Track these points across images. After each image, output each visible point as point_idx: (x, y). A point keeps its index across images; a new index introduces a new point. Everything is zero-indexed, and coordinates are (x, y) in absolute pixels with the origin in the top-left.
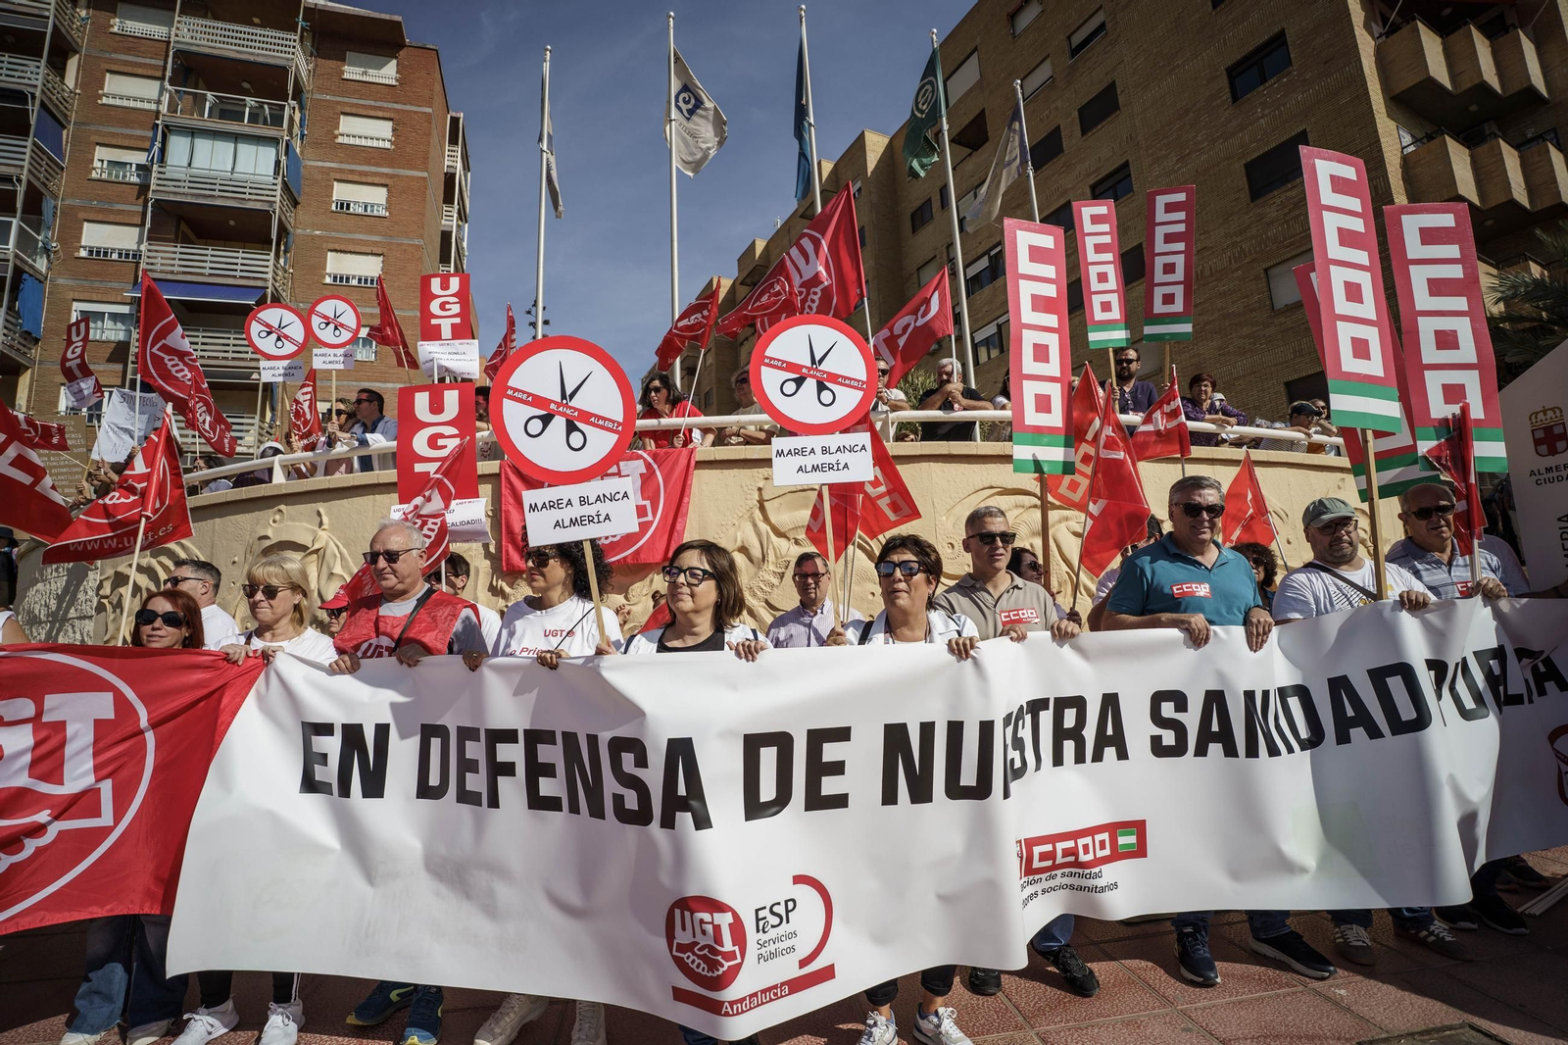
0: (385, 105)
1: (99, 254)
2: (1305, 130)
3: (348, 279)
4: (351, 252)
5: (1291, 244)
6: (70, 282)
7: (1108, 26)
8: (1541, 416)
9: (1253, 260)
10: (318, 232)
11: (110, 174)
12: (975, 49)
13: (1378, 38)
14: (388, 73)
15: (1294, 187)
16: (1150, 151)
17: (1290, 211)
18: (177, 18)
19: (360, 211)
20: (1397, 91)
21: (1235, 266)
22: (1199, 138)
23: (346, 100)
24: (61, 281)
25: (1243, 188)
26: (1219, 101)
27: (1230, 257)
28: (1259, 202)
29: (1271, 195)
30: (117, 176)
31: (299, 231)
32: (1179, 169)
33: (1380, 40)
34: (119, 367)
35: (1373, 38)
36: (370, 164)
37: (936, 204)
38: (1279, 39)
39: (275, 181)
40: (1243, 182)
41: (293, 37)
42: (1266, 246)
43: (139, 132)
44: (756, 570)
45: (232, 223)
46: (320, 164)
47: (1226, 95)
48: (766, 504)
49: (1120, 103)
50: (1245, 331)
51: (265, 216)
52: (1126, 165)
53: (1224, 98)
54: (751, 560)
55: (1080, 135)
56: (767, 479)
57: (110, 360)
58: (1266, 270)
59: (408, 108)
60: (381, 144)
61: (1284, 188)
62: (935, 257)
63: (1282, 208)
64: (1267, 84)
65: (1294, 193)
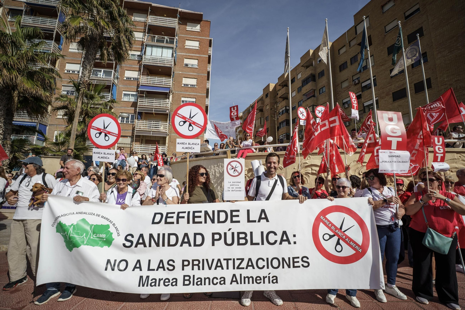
0: (197, 37)
1: (129, 79)
3: (188, 85)
4: (189, 78)
6: (122, 86)
10: (180, 72)
11: (131, 58)
12: (368, 16)
14: (198, 28)
18: (149, 16)
19: (191, 67)
23: (187, 36)
24: (120, 86)
30: (133, 58)
31: (176, 72)
32: (449, 55)
34: (133, 108)
36: (193, 54)
39: (172, 59)
41: (176, 20)
43: (138, 47)
45: (160, 70)
46: (181, 54)
49: (424, 34)
51: (170, 68)
57: (131, 107)
59: (203, 38)
60: (196, 48)
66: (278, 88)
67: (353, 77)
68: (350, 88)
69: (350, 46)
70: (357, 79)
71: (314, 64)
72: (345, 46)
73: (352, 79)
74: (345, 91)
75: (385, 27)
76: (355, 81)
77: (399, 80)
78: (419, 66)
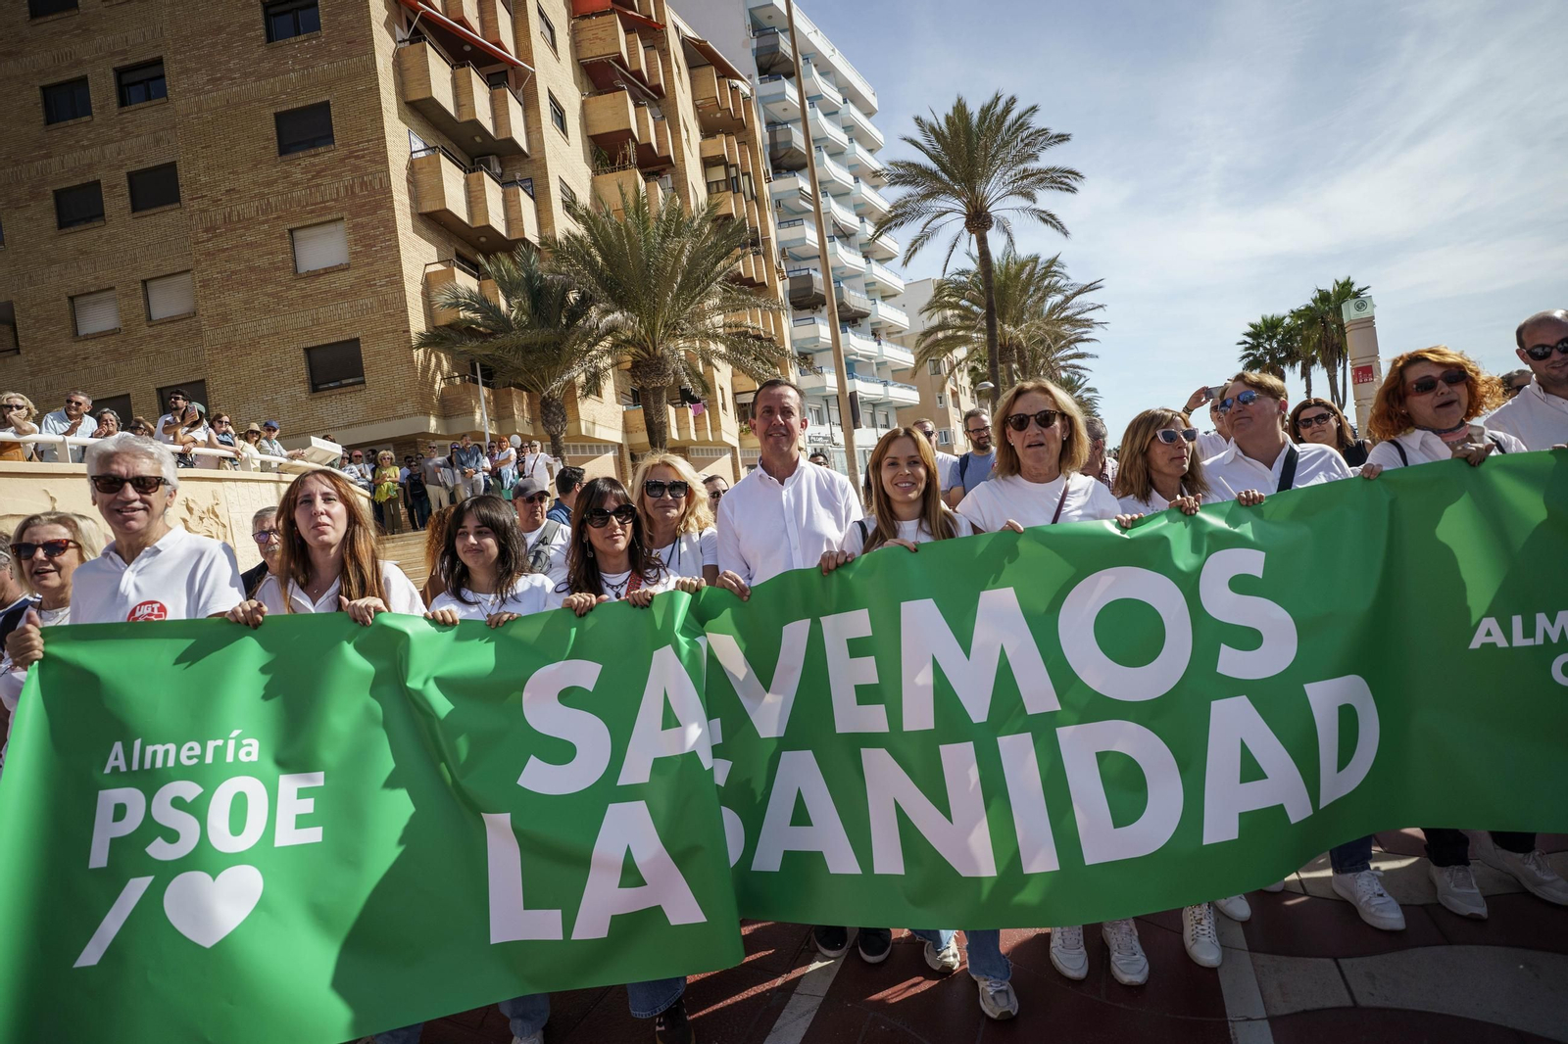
5: (312, 212)
9: (278, 218)
13: (400, 42)
15: (318, 155)
16: (178, 57)
17: (313, 177)
20: (410, 97)
21: (262, 218)
22: (231, 66)
25: (272, 139)
26: (253, 34)
27: (257, 207)
28: (286, 157)
29: (296, 155)
33: (402, 45)
35: (394, 39)
40: (271, 130)
42: (290, 205)
47: (261, 30)
50: (270, 289)
52: (160, 61)
53: (259, 32)
58: (291, 231)
61: (308, 153)
63: (306, 173)
64: (299, 38)
65: (316, 160)
77: (77, 142)
78: (141, 105)
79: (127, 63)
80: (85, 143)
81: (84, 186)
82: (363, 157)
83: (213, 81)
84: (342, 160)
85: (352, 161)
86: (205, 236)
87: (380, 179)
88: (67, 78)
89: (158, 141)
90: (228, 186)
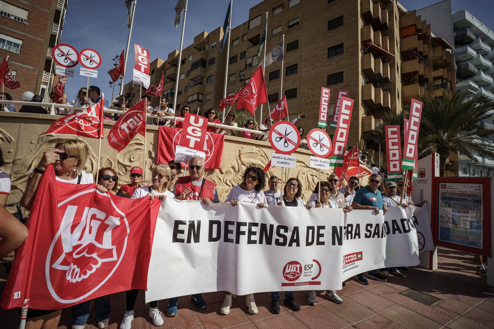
2: (343, 71)
3: (9, 15)
7: (300, 23)
8: (421, 169)
12: (261, 15)
15: (338, 85)
16: (304, 63)
17: (336, 91)
20: (364, 69)
22: (318, 64)
25: (326, 82)
26: (324, 56)
29: (332, 86)
32: (311, 71)
33: (363, 55)
35: (362, 53)
37: (239, 58)
38: (341, 45)
40: (326, 80)
44: (236, 174)
47: (326, 55)
48: (241, 155)
49: (299, 47)
52: (297, 65)
53: (326, 56)
54: (235, 171)
55: (286, 52)
56: (242, 148)
61: (335, 85)
62: (236, 73)
63: (334, 90)
64: (337, 56)
65: (338, 87)
66: (168, 66)
67: (241, 72)
68: (236, 83)
69: (243, 40)
70: (244, 75)
71: (206, 49)
72: (238, 38)
73: (239, 74)
74: (231, 85)
75: (272, 30)
76: (241, 77)
77: (275, 84)
78: (291, 75)
79: (289, 66)
80: (277, 84)
81: (275, 94)
82: (351, 85)
83: (312, 68)
84: (345, 86)
85: (348, 86)
86: (304, 106)
87: (356, 91)
88: (276, 70)
89: (293, 83)
90: (312, 93)
